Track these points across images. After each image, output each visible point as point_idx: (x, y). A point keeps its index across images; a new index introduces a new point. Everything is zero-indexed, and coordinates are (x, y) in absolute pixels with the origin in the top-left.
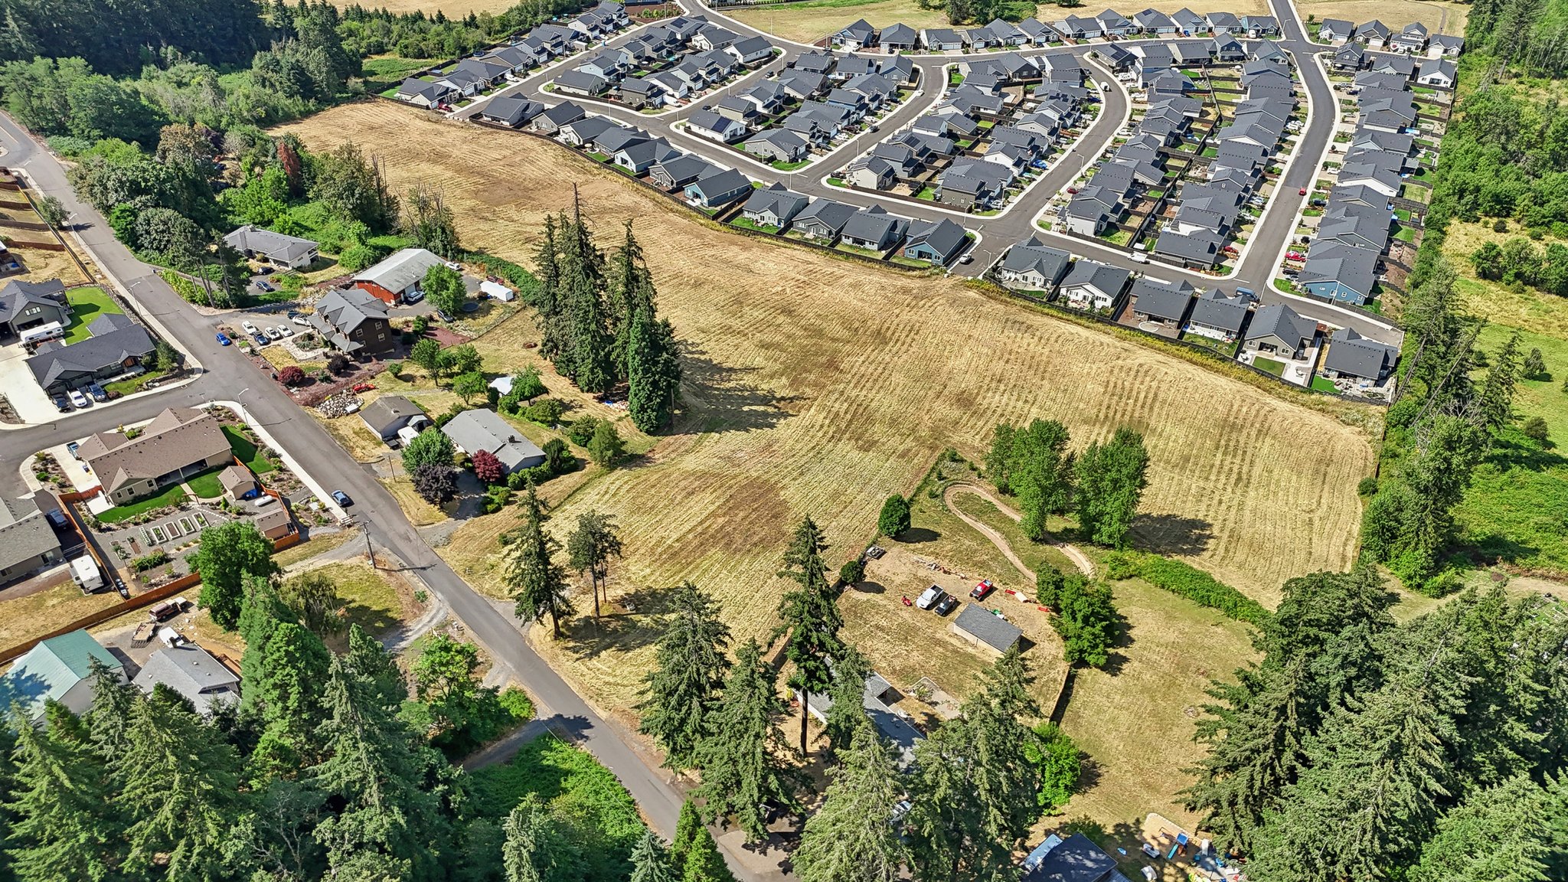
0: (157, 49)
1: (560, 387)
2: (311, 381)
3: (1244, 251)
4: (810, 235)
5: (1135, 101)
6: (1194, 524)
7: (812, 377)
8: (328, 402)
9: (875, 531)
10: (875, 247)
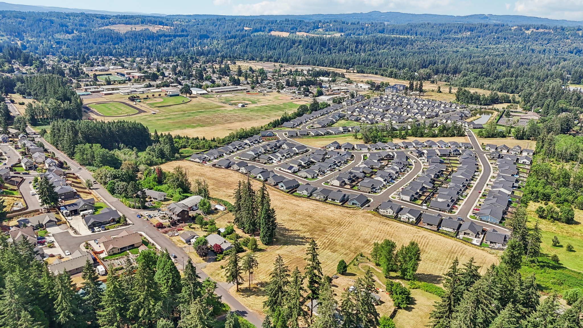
0: (118, 145)
1: (239, 232)
2: (165, 227)
3: (460, 208)
4: (318, 198)
5: (424, 165)
6: (438, 277)
7: (317, 233)
8: (170, 233)
9: (336, 272)
10: (339, 201)
